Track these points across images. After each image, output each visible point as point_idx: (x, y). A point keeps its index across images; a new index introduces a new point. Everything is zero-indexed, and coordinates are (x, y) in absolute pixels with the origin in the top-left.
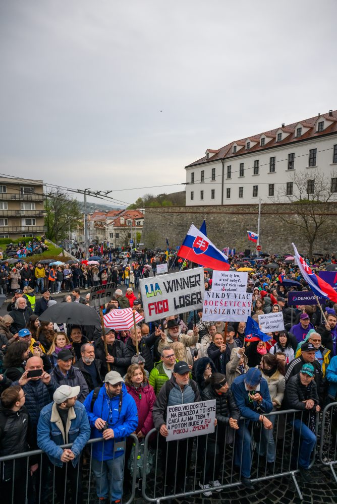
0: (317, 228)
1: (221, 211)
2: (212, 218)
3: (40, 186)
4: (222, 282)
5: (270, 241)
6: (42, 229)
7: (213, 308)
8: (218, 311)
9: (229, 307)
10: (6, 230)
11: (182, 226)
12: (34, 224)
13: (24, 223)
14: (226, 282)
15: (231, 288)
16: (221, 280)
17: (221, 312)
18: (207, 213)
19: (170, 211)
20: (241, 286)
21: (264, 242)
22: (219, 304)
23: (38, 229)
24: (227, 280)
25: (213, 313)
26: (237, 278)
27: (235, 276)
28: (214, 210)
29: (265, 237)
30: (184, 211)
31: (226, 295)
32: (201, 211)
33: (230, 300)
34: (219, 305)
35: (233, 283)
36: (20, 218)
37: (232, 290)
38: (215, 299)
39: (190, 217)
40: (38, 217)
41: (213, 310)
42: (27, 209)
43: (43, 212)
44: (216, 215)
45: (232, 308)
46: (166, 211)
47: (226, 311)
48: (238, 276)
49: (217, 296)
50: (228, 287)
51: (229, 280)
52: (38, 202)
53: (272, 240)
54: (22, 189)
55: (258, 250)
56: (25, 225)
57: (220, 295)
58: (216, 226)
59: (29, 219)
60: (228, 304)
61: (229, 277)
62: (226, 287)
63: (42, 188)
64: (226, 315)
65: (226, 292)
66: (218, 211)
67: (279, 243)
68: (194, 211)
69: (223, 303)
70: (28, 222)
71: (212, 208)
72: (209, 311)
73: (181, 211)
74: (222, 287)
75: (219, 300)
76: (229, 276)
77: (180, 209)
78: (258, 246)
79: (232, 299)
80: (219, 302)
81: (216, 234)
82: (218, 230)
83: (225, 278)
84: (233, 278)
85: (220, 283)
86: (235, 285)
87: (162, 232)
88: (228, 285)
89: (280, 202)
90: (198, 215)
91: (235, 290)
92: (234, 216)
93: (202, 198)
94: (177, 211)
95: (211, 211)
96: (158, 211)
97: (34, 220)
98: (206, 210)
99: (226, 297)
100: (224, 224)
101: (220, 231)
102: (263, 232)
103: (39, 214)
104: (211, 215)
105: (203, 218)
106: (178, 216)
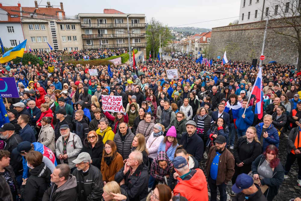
1: (253, 28)
2: (247, 34)
3: (143, 18)
5: (282, 52)
6: (144, 45)
10: (123, 46)
11: (229, 41)
12: (140, 42)
13: (133, 41)
18: (245, 30)
19: (224, 30)
21: (278, 53)
23: (141, 45)
28: (249, 27)
29: (279, 49)
30: (232, 30)
32: (241, 29)
36: (131, 38)
39: (234, 34)
40: (142, 38)
43: (144, 34)
44: (249, 31)
46: (222, 30)
52: (141, 28)
53: (284, 51)
54: (132, 20)
55: (261, 59)
56: (134, 43)
58: (248, 40)
59: (136, 39)
63: (145, 19)
66: (252, 28)
67: (289, 54)
68: (237, 29)
70: (136, 41)
71: (247, 25)
73: (230, 30)
77: (230, 28)
78: (262, 56)
81: (247, 47)
82: (249, 44)
87: (218, 46)
90: (239, 32)
92: (261, 31)
93: (249, 18)
94: (227, 30)
95: (247, 28)
96: (218, 30)
97: (139, 39)
98: (244, 27)
100: (253, 38)
101: (250, 44)
102: (278, 44)
103: (142, 36)
104: (246, 31)
105: (242, 34)
106: (228, 33)
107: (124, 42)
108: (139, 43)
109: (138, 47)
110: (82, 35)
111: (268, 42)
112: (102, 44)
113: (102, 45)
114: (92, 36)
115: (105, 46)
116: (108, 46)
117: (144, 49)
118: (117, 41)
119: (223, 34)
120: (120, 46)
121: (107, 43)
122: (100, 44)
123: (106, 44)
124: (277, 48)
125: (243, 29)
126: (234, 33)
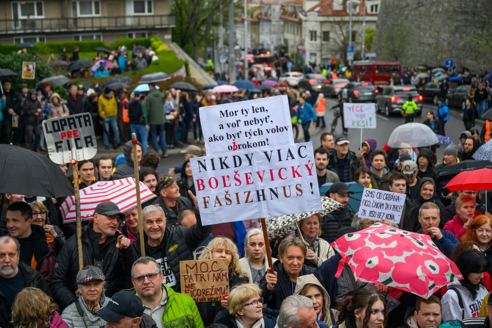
4: (226, 130)
7: (220, 192)
8: (233, 198)
9: (260, 185)
13: (130, 9)
14: (236, 130)
15: (251, 141)
16: (222, 127)
17: (243, 197)
20: (277, 130)
22: (232, 181)
24: (237, 124)
25: (223, 203)
26: (260, 115)
27: (255, 110)
31: (243, 158)
33: (256, 167)
34: (233, 185)
35: (254, 128)
37: (255, 145)
38: (220, 173)
41: (221, 197)
45: (265, 185)
47: (253, 195)
48: (262, 109)
49: (223, 164)
50: (243, 140)
51: (242, 124)
56: (133, 14)
57: (230, 162)
60: (254, 178)
61: (240, 116)
62: (238, 142)
64: (256, 204)
65: (241, 153)
69: (243, 178)
70: (139, 7)
72: (212, 201)
74: (230, 142)
75: (230, 172)
76: (238, 113)
79: (260, 164)
80: (232, 177)
83: (232, 120)
84: (251, 116)
85: (223, 133)
86: (260, 132)
88: (242, 135)
91: (262, 143)
99: (245, 163)
107: (97, 12)
108: (146, 13)
109: (147, 29)
112: (20, 17)
113: (23, 21)
115: (33, 23)
116: (46, 23)
118: (75, 8)
120: (88, 24)
121: (40, 13)
122: (16, 19)
123: (36, 17)
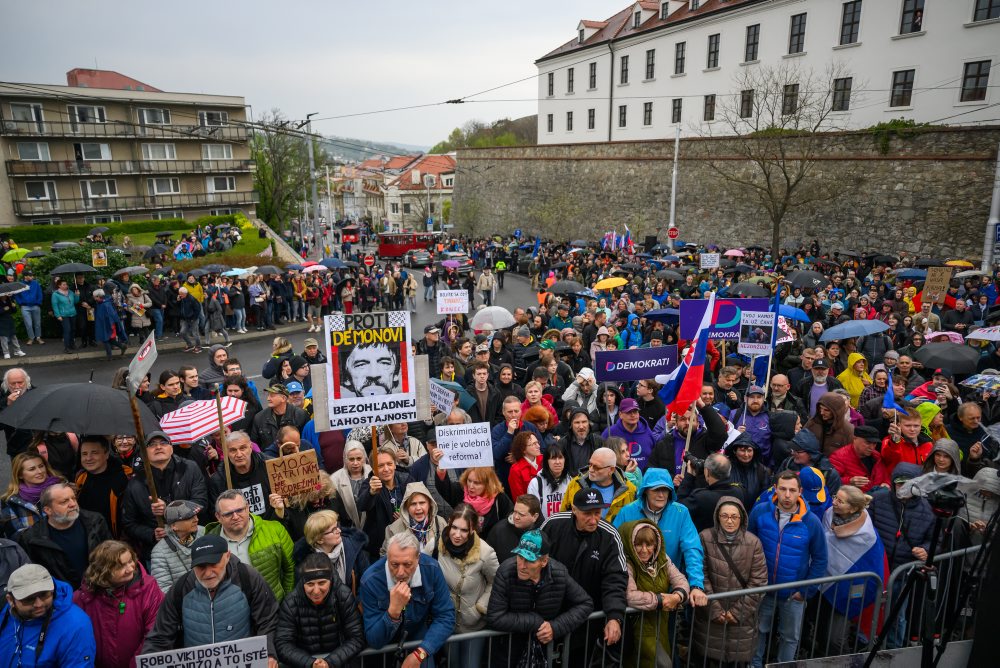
0: (790, 189)
1: (605, 155)
2: (587, 171)
3: (240, 110)
5: (700, 218)
6: (248, 197)
10: (176, 201)
11: (528, 187)
12: (232, 187)
13: (211, 186)
18: (578, 160)
19: (505, 156)
21: (687, 219)
23: (240, 197)
28: (591, 153)
29: (690, 210)
30: (533, 156)
32: (565, 156)
36: (204, 176)
39: (543, 169)
40: (239, 175)
42: (216, 157)
43: (247, 162)
44: (594, 164)
46: (498, 157)
53: (704, 215)
54: (202, 116)
55: (672, 236)
56: (214, 191)
58: (594, 186)
59: (221, 178)
63: (245, 112)
66: (599, 155)
67: (717, 221)
70: (220, 184)
71: (586, 149)
73: (526, 156)
77: (524, 153)
78: (672, 230)
81: (594, 204)
82: (598, 196)
87: (489, 200)
89: (713, 135)
90: (559, 164)
92: (630, 166)
93: (570, 127)
94: (518, 157)
95: (585, 156)
96: (482, 156)
97: (231, 180)
98: (574, 153)
100: (609, 183)
101: (602, 198)
102: (686, 198)
103: (241, 168)
104: (584, 163)
105: (570, 171)
106: (520, 166)
107: (176, 189)
108: (228, 190)
109: (230, 205)
110: (10, 164)
111: (656, 193)
112: (91, 195)
113: (93, 199)
114: (52, 167)
115: (105, 202)
116: (120, 202)
117: (250, 213)
118: (151, 186)
119: (503, 168)
120: (167, 201)
121: (113, 191)
122: (86, 198)
123: (109, 195)
124: (684, 208)
125: (572, 157)
126: (542, 167)
